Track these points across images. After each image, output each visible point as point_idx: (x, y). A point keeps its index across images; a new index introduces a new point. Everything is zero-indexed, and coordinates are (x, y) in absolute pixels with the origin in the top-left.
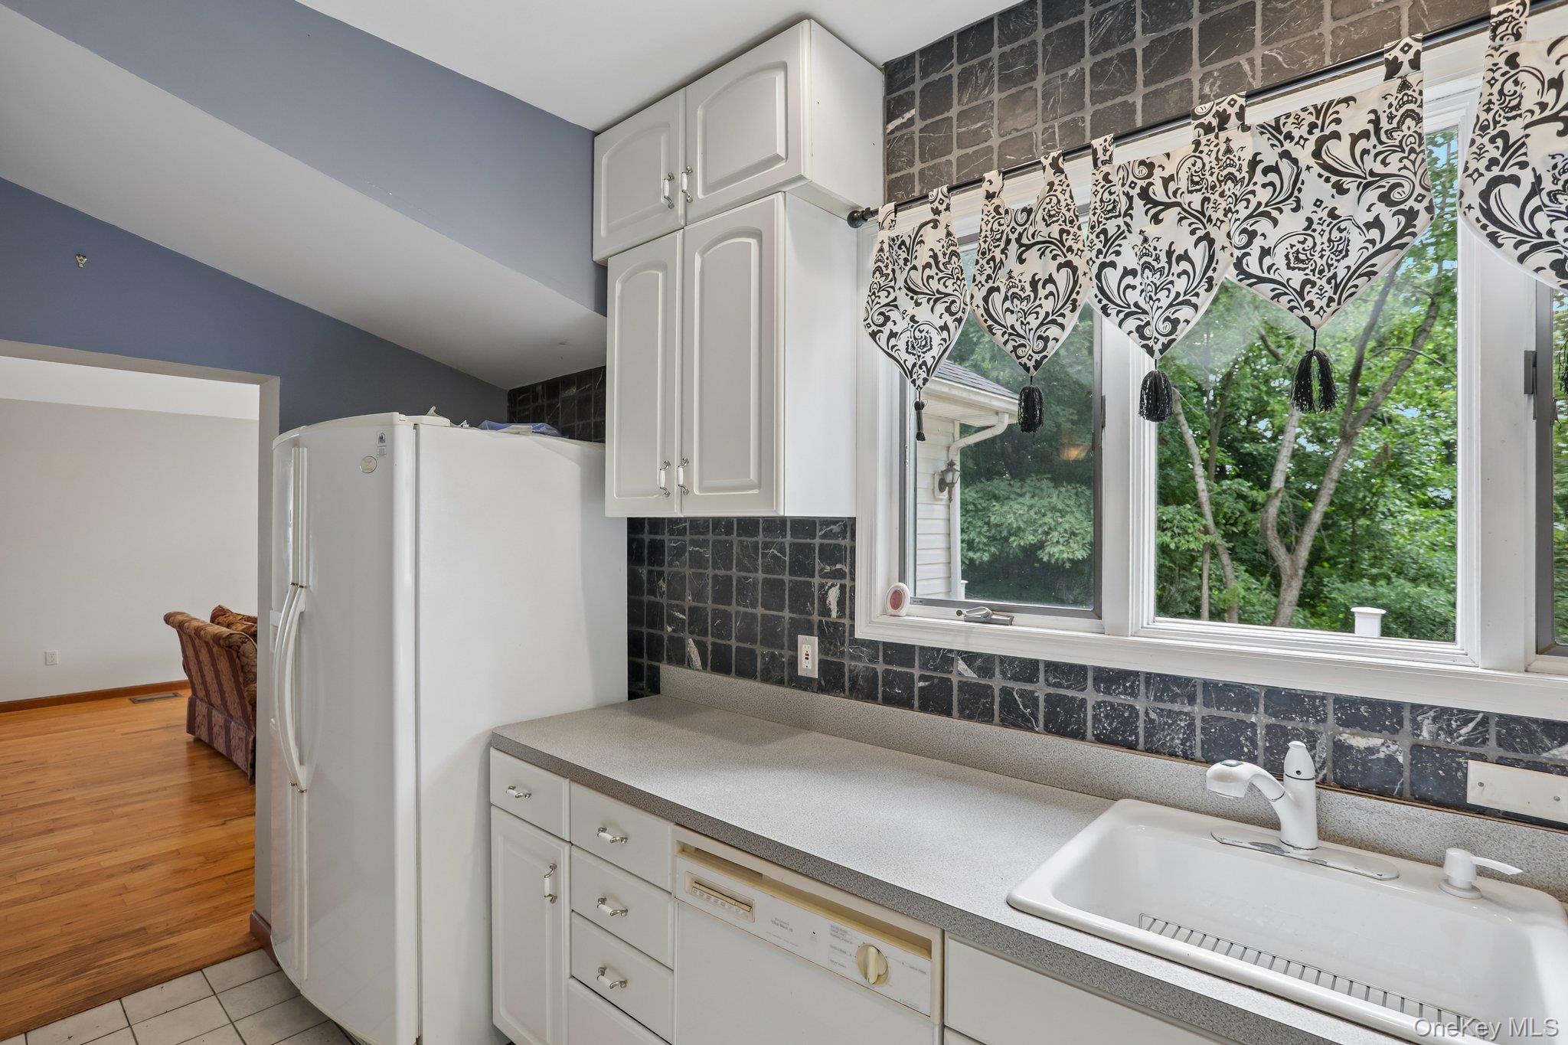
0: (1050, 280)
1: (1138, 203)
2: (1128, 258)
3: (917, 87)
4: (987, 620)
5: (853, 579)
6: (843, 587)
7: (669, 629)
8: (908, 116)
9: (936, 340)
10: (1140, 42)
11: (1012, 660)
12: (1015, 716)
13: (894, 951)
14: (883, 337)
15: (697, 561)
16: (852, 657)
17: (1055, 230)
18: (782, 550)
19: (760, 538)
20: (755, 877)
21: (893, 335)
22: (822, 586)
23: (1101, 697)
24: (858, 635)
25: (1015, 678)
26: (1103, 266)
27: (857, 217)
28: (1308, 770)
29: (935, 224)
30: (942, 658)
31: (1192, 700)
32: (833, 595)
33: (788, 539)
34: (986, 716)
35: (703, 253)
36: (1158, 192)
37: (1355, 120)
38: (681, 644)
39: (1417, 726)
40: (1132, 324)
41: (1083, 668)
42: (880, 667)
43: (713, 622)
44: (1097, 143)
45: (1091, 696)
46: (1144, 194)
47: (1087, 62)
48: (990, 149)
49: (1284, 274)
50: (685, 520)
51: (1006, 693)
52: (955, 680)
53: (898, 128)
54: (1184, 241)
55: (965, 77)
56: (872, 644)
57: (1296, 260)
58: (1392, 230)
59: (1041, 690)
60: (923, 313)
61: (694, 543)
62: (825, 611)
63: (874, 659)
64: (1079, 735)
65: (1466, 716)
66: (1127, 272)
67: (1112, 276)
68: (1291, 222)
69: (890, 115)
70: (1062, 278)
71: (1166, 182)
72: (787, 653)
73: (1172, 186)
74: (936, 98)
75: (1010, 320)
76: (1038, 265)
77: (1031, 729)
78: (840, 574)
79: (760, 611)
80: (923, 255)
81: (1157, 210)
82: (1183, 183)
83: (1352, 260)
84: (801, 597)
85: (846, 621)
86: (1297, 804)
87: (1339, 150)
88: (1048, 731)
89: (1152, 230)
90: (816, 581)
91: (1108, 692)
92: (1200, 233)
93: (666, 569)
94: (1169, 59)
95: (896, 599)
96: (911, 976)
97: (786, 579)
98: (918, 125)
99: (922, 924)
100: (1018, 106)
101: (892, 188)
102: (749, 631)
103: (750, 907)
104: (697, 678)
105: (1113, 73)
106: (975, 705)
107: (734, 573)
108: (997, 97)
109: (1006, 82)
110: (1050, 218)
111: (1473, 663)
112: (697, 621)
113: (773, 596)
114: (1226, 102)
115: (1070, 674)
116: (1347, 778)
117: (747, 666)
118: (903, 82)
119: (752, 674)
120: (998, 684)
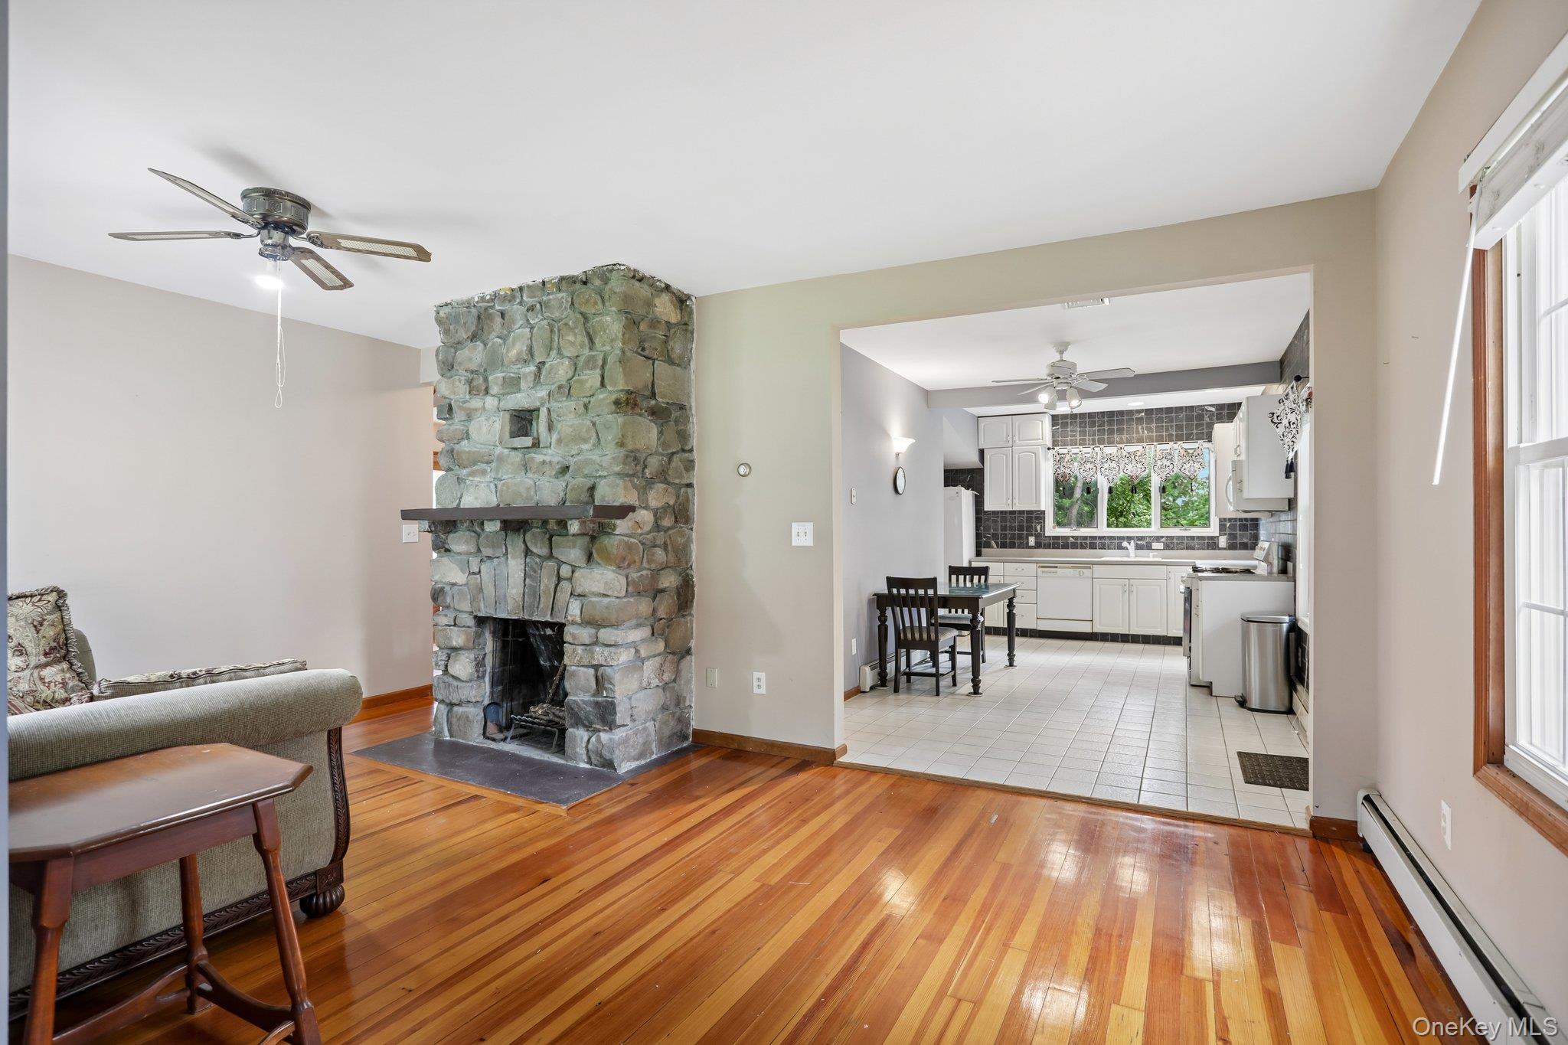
0: (1092, 468)
1: (1107, 458)
2: (1106, 466)
3: (1061, 422)
4: (1075, 530)
5: (1044, 523)
6: (1041, 525)
7: (984, 539)
8: (1058, 427)
9: (1068, 476)
10: (1106, 428)
11: (1082, 536)
12: (1082, 547)
13: (1084, 570)
15: (995, 521)
16: (1044, 540)
18: (1023, 518)
20: (1056, 567)
21: (1058, 474)
22: (1035, 525)
23: (1100, 541)
24: (1046, 535)
25: (1083, 540)
26: (1101, 467)
27: (1049, 449)
28: (1134, 545)
29: (1068, 453)
30: (1067, 538)
32: (1039, 528)
33: (1025, 515)
34: (1076, 548)
35: (1018, 454)
36: (1112, 458)
37: (1138, 453)
38: (990, 543)
39: (1147, 539)
40: (1106, 477)
41: (1095, 536)
43: (1001, 536)
44: (1100, 446)
45: (1098, 541)
46: (1109, 457)
47: (1097, 428)
48: (1077, 439)
49: (1129, 473)
51: (1081, 543)
52: (1069, 542)
53: (1055, 429)
54: (1115, 466)
55: (1072, 423)
56: (1049, 537)
57: (1131, 471)
58: (1143, 469)
59: (1087, 541)
62: (1036, 531)
63: (1049, 539)
64: (1096, 548)
65: (1152, 536)
66: (1105, 469)
67: (1103, 469)
68: (1131, 466)
69: (1054, 426)
70: (1094, 468)
71: (1113, 456)
72: (1025, 541)
74: (1064, 425)
75: (1084, 474)
76: (1089, 465)
77: (1086, 547)
78: (1041, 522)
79: (1017, 532)
80: (1066, 460)
81: (1112, 461)
82: (1115, 457)
83: (1138, 472)
84: (1029, 528)
85: (1042, 532)
86: (1132, 549)
87: (1137, 457)
88: (1090, 547)
89: (1110, 463)
90: (1033, 525)
92: (1117, 465)
93: (983, 524)
94: (1111, 432)
95: (1054, 527)
96: (1087, 572)
97: (1025, 524)
98: (1060, 430)
99: (1089, 565)
100: (1083, 433)
101: (1054, 441)
102: (1013, 537)
103: (1056, 572)
104: (995, 550)
105: (1101, 432)
106: (1074, 546)
107: (1008, 524)
108: (1078, 429)
109: (1080, 427)
110: (1092, 458)
111: (1155, 530)
112: (995, 536)
113: (1021, 528)
114: (1122, 445)
115: (1094, 538)
116: (1138, 547)
117: (1012, 546)
118: (1055, 419)
119: (1014, 547)
120: (1079, 542)
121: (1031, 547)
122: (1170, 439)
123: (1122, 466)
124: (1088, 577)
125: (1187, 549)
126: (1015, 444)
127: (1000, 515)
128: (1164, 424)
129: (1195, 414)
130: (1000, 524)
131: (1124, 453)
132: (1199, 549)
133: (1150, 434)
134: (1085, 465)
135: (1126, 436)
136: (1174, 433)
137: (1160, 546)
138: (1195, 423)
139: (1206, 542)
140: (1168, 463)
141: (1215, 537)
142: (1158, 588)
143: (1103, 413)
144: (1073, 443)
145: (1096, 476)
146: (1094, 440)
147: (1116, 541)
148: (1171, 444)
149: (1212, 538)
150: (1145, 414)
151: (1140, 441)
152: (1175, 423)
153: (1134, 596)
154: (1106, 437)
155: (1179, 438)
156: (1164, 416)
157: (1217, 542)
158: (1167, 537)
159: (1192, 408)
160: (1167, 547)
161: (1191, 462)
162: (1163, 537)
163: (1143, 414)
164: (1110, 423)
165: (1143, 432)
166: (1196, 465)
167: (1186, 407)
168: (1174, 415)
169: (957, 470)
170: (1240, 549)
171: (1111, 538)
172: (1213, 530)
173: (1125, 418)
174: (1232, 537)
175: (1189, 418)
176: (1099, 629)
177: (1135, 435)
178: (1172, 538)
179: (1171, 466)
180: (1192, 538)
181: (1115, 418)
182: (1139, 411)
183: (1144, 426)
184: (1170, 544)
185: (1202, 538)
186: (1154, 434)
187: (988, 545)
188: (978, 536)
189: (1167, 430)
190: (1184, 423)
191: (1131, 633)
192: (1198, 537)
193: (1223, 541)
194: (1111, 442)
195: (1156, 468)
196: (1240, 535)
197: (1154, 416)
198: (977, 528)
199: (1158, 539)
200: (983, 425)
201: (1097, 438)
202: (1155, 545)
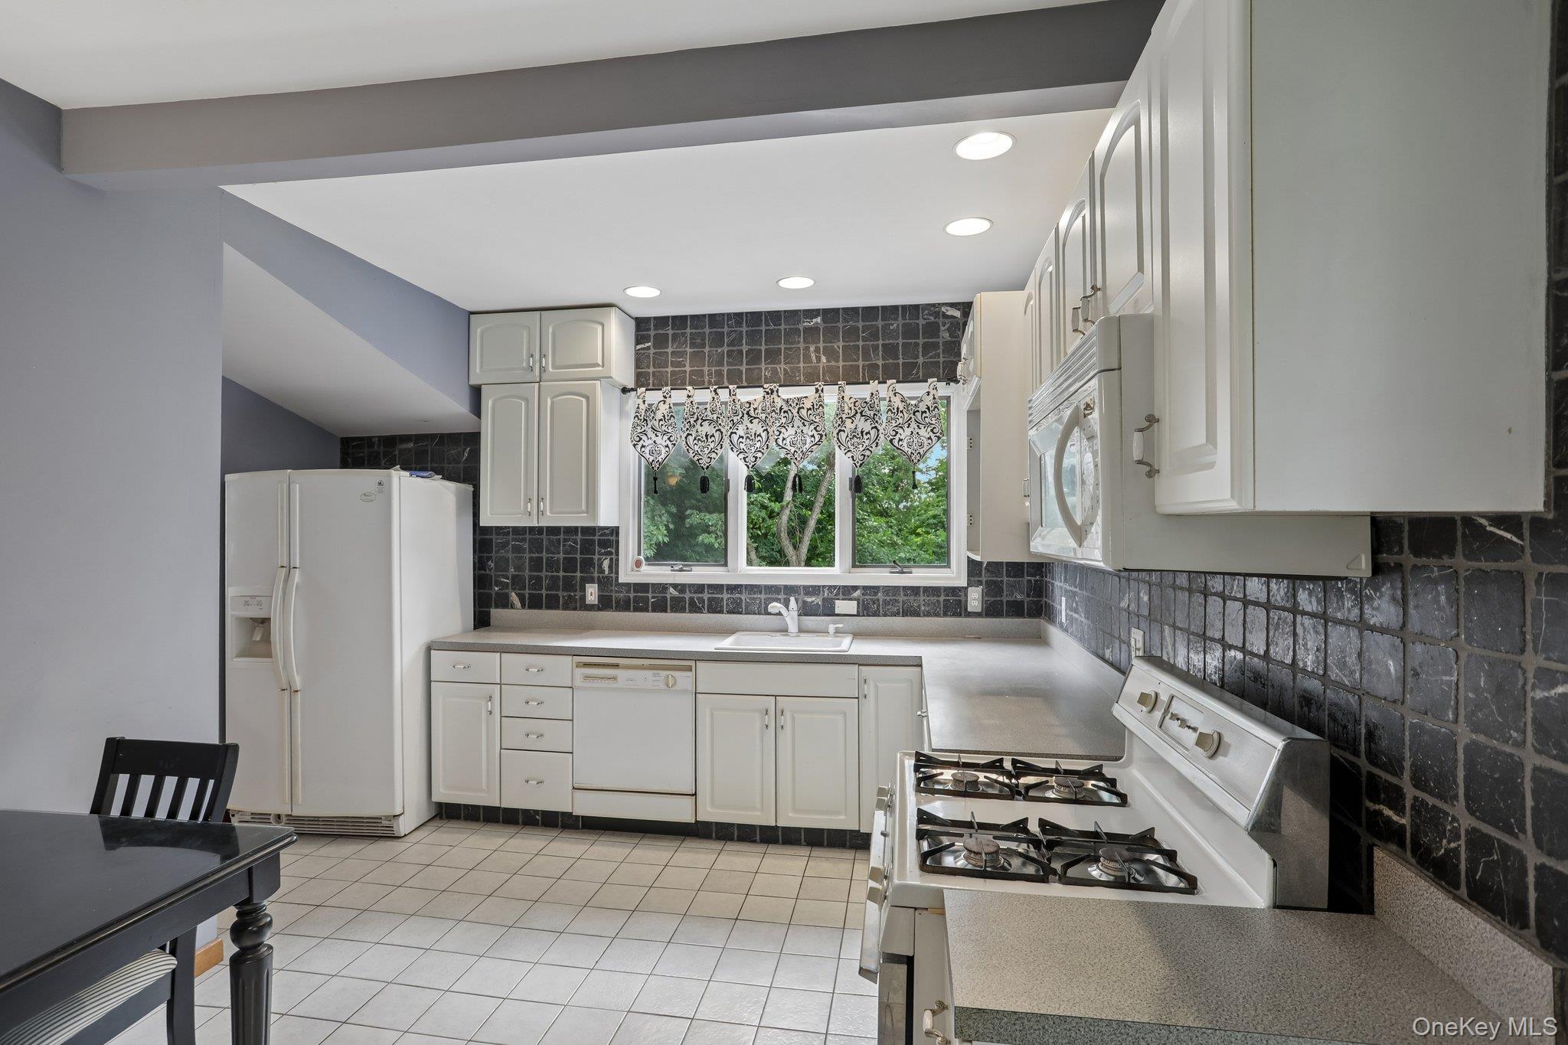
0: (713, 436)
1: (746, 416)
2: (741, 431)
3: (652, 333)
4: (681, 570)
5: (617, 554)
6: (611, 559)
7: (496, 589)
8: (647, 345)
9: (663, 451)
10: (745, 348)
11: (693, 585)
12: (695, 608)
13: (677, 674)
14: (639, 447)
15: (517, 549)
16: (616, 592)
17: (715, 416)
18: (575, 542)
19: (562, 537)
20: (616, 666)
21: (643, 446)
22: (599, 559)
23: (729, 596)
24: (620, 581)
25: (695, 592)
26: (732, 433)
27: (625, 390)
28: (796, 608)
29: (665, 402)
30: (663, 587)
31: (761, 593)
32: (606, 564)
33: (579, 537)
34: (683, 610)
35: (552, 399)
36: (752, 413)
37: (808, 405)
38: (507, 596)
39: (824, 592)
40: (741, 456)
41: (722, 585)
42: (632, 595)
43: (529, 582)
44: (731, 387)
45: (725, 596)
46: (748, 413)
47: (726, 349)
48: (685, 372)
49: (789, 448)
50: (509, 527)
51: (691, 599)
52: (668, 597)
53: (642, 349)
54: (760, 430)
55: (675, 337)
56: (628, 585)
57: (793, 444)
58: (817, 440)
59: (706, 596)
60: (659, 440)
61: (513, 540)
62: (603, 572)
63: (628, 591)
64: (721, 612)
65: (835, 587)
66: (740, 437)
67: (735, 438)
68: (791, 431)
69: (638, 342)
70: (717, 435)
71: (755, 409)
72: (578, 594)
73: (756, 411)
74: (661, 341)
75: (696, 448)
76: (707, 428)
77: (702, 613)
78: (610, 553)
79: (561, 574)
80: (659, 416)
81: (752, 419)
82: (760, 411)
83: (807, 446)
84: (588, 564)
85: (613, 575)
86: (792, 619)
87: (804, 412)
88: (709, 612)
89: (749, 425)
90: (596, 557)
91: (731, 593)
92: (765, 428)
93: (493, 555)
94: (754, 358)
95: (638, 564)
96: (684, 679)
97: (578, 556)
98: (652, 351)
99: (688, 661)
100: (697, 357)
101: (638, 376)
102: (554, 584)
103: (615, 678)
104: (518, 613)
105: (735, 356)
106: (678, 606)
107: (544, 555)
108: (689, 350)
109: (693, 345)
110: (713, 411)
111: (838, 572)
112: (518, 582)
113: (570, 566)
114: (773, 386)
115: (718, 588)
116: (806, 611)
117: (553, 604)
118: (645, 328)
119: (557, 607)
120: (687, 596)
121: (591, 608)
122: (872, 374)
123: (773, 429)
124: (684, 691)
125: (905, 614)
126: (545, 376)
127: (528, 536)
128: (861, 343)
129: (921, 322)
130: (527, 555)
131: (779, 403)
132: (928, 614)
133: (833, 363)
134: (698, 426)
135: (783, 366)
136: (880, 363)
137: (849, 607)
138: (921, 341)
139: (942, 598)
140: (867, 426)
141: (960, 589)
142: (840, 718)
143: (739, 316)
144: (678, 384)
145: (720, 452)
146: (719, 374)
147: (763, 596)
148: (874, 385)
149: (953, 591)
150: (823, 320)
151: (810, 379)
152: (881, 342)
153: (785, 737)
154: (743, 368)
155: (888, 374)
156: (860, 324)
157: (963, 599)
158: (865, 588)
159: (914, 310)
160: (865, 610)
161: (913, 425)
162: (855, 588)
163: (819, 320)
164: (753, 337)
165: (819, 359)
166: (922, 432)
167: (904, 307)
168: (880, 323)
169: (442, 436)
170: (1008, 615)
171: (752, 588)
172: (954, 575)
173: (783, 327)
174: (993, 589)
175: (910, 332)
176: (709, 814)
177: (802, 365)
178: (873, 590)
179: (873, 432)
180: (915, 590)
181: (763, 328)
182: (811, 313)
183: (821, 345)
184: (873, 603)
185: (934, 591)
186: (841, 364)
187: (505, 603)
188: (481, 581)
189: (866, 356)
190: (900, 341)
191: (783, 823)
192: (927, 589)
193: (975, 599)
194: (753, 383)
195: (843, 436)
196: (1010, 585)
197: (840, 325)
198: (480, 565)
199: (846, 592)
200: (479, 330)
201: (725, 369)
202: (843, 606)
